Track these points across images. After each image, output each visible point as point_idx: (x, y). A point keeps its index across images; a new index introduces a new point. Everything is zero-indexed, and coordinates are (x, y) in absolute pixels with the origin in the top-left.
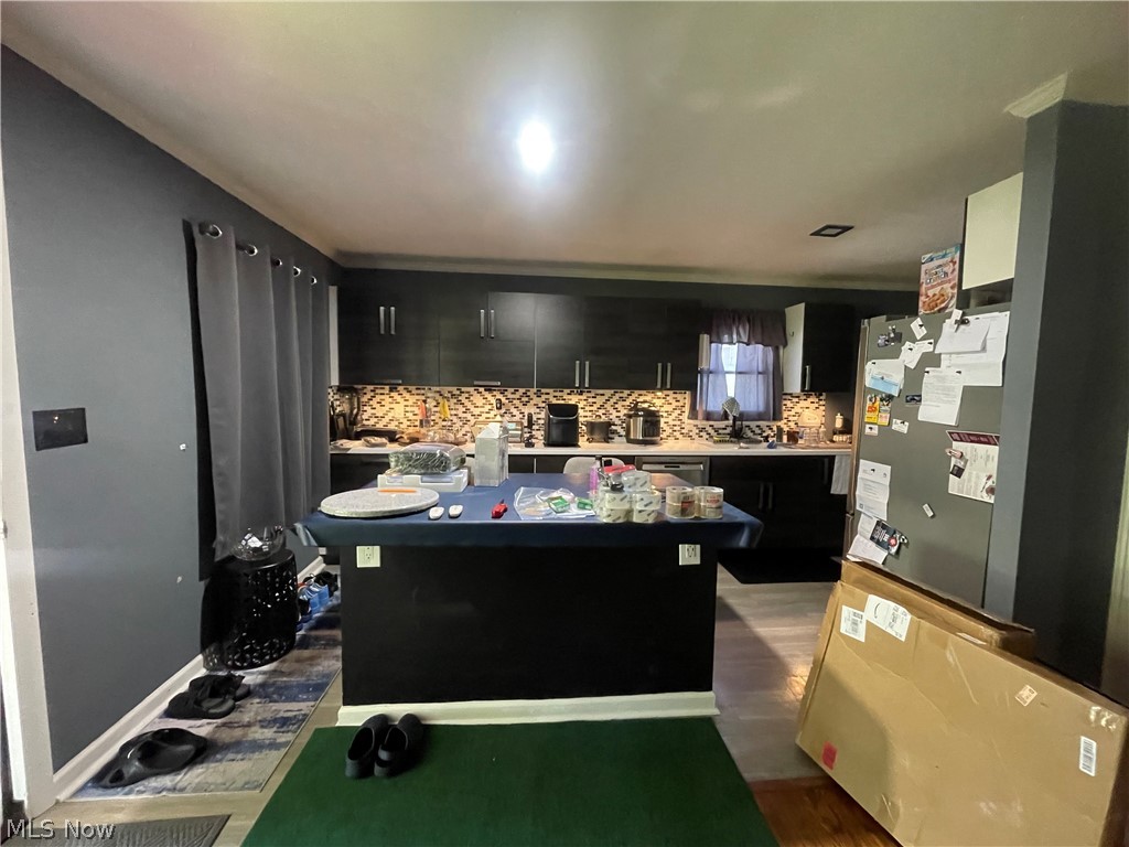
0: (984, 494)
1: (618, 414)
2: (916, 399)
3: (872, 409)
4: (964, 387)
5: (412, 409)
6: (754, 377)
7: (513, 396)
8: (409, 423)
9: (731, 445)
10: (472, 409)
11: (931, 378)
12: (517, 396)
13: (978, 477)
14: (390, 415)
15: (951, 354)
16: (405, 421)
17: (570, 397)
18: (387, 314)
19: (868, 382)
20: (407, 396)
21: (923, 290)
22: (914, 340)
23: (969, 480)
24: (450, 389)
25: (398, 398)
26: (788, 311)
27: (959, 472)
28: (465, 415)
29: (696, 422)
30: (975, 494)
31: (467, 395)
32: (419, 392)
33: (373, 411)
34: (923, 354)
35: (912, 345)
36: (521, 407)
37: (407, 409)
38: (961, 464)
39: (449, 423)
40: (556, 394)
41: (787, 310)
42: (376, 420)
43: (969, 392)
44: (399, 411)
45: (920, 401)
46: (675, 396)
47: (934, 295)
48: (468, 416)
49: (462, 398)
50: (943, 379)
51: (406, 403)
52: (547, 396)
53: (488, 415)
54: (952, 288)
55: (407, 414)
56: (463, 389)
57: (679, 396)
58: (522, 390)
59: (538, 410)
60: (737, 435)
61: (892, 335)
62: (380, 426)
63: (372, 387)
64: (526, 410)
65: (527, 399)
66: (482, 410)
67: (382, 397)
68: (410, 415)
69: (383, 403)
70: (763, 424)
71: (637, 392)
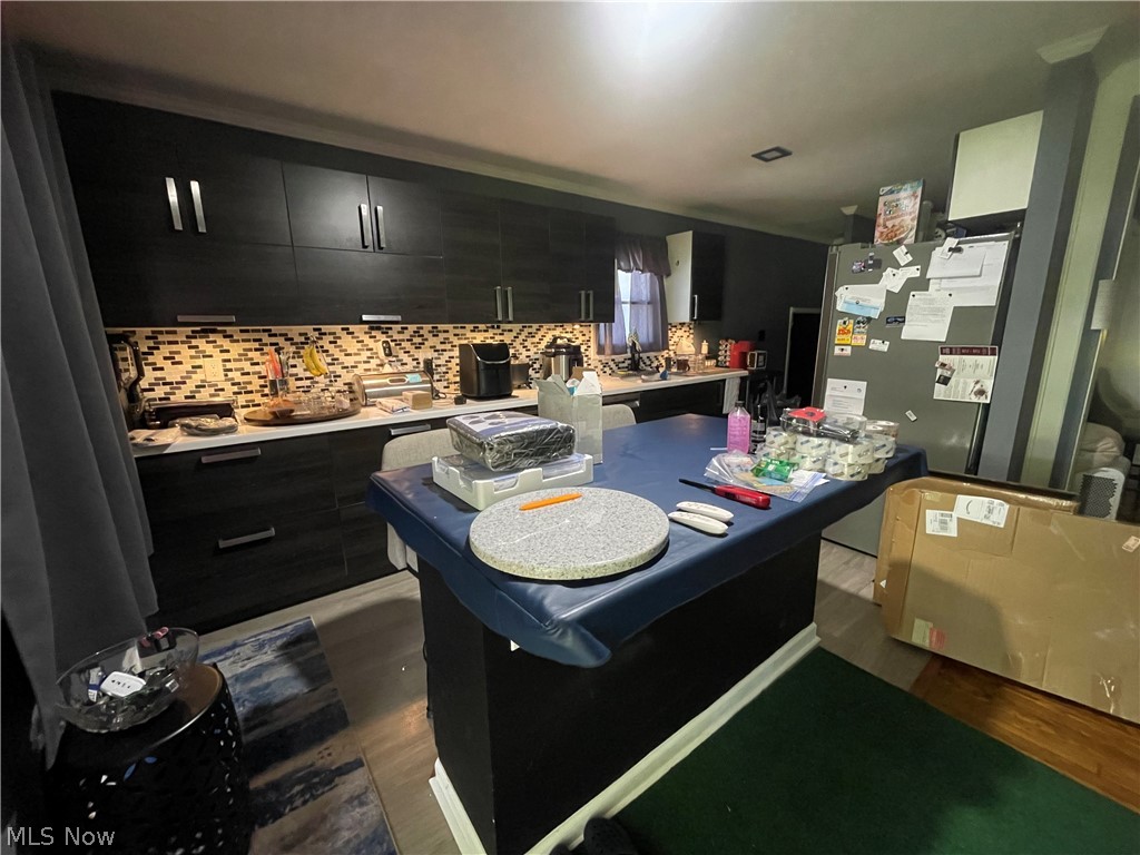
0: (973, 396)
1: (528, 353)
2: (901, 320)
3: (843, 332)
4: (955, 308)
5: (238, 365)
6: (645, 307)
7: (401, 337)
8: (235, 389)
9: (634, 378)
10: (342, 358)
11: (916, 300)
12: (406, 335)
13: (965, 383)
14: (197, 378)
15: (941, 278)
16: (227, 386)
17: (474, 334)
18: (184, 193)
19: (840, 307)
20: (226, 344)
21: (881, 220)
22: (898, 266)
23: (956, 386)
24: (303, 329)
25: (209, 349)
26: (671, 239)
27: (945, 381)
28: (331, 368)
29: (602, 357)
30: (964, 398)
31: (331, 338)
32: (245, 336)
33: (159, 374)
34: (908, 279)
35: (895, 271)
36: (413, 351)
37: (229, 365)
38: (947, 374)
39: (308, 383)
40: (457, 331)
41: (668, 238)
42: (167, 388)
43: (959, 313)
44: (213, 369)
45: (904, 321)
46: (582, 329)
47: (894, 226)
48: (338, 369)
49: (325, 342)
50: (932, 301)
51: (226, 356)
52: (446, 335)
53: (367, 366)
54: (912, 220)
55: (230, 375)
56: (325, 328)
57: (585, 330)
58: (412, 328)
59: (436, 354)
60: (635, 367)
61: (871, 262)
62: (178, 398)
63: (148, 331)
64: (423, 355)
65: (419, 340)
66: (357, 358)
67: (174, 348)
68: (236, 376)
69: (177, 358)
70: (652, 354)
71: (546, 326)
